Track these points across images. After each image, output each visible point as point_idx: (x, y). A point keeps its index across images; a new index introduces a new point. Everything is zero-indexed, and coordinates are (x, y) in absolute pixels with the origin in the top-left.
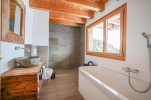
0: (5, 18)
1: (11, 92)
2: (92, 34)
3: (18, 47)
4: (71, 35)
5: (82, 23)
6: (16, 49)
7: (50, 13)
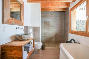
0: (6, 10)
1: (8, 56)
2: (75, 15)
3: (19, 28)
4: (58, 18)
5: (66, 7)
6: (17, 29)
7: (41, 4)
